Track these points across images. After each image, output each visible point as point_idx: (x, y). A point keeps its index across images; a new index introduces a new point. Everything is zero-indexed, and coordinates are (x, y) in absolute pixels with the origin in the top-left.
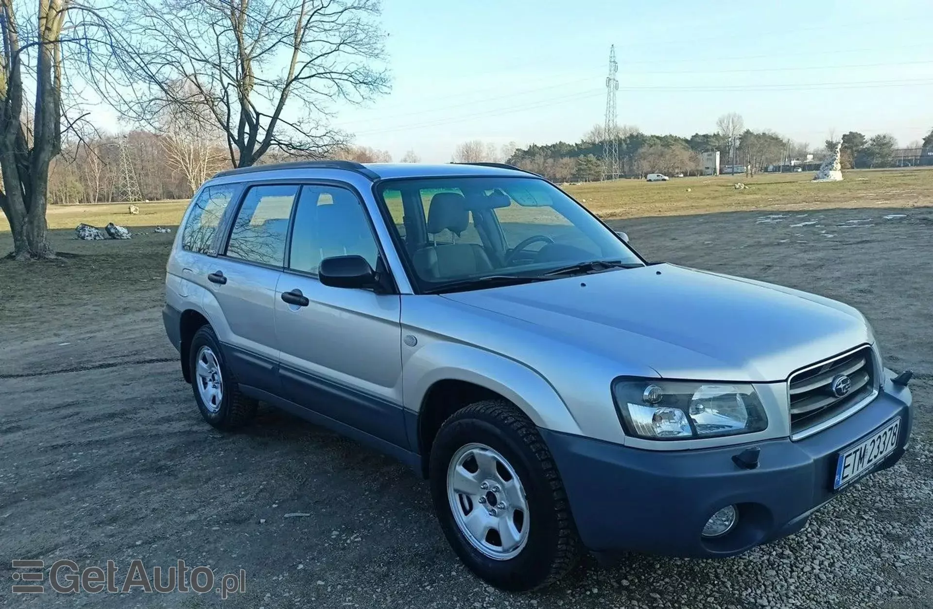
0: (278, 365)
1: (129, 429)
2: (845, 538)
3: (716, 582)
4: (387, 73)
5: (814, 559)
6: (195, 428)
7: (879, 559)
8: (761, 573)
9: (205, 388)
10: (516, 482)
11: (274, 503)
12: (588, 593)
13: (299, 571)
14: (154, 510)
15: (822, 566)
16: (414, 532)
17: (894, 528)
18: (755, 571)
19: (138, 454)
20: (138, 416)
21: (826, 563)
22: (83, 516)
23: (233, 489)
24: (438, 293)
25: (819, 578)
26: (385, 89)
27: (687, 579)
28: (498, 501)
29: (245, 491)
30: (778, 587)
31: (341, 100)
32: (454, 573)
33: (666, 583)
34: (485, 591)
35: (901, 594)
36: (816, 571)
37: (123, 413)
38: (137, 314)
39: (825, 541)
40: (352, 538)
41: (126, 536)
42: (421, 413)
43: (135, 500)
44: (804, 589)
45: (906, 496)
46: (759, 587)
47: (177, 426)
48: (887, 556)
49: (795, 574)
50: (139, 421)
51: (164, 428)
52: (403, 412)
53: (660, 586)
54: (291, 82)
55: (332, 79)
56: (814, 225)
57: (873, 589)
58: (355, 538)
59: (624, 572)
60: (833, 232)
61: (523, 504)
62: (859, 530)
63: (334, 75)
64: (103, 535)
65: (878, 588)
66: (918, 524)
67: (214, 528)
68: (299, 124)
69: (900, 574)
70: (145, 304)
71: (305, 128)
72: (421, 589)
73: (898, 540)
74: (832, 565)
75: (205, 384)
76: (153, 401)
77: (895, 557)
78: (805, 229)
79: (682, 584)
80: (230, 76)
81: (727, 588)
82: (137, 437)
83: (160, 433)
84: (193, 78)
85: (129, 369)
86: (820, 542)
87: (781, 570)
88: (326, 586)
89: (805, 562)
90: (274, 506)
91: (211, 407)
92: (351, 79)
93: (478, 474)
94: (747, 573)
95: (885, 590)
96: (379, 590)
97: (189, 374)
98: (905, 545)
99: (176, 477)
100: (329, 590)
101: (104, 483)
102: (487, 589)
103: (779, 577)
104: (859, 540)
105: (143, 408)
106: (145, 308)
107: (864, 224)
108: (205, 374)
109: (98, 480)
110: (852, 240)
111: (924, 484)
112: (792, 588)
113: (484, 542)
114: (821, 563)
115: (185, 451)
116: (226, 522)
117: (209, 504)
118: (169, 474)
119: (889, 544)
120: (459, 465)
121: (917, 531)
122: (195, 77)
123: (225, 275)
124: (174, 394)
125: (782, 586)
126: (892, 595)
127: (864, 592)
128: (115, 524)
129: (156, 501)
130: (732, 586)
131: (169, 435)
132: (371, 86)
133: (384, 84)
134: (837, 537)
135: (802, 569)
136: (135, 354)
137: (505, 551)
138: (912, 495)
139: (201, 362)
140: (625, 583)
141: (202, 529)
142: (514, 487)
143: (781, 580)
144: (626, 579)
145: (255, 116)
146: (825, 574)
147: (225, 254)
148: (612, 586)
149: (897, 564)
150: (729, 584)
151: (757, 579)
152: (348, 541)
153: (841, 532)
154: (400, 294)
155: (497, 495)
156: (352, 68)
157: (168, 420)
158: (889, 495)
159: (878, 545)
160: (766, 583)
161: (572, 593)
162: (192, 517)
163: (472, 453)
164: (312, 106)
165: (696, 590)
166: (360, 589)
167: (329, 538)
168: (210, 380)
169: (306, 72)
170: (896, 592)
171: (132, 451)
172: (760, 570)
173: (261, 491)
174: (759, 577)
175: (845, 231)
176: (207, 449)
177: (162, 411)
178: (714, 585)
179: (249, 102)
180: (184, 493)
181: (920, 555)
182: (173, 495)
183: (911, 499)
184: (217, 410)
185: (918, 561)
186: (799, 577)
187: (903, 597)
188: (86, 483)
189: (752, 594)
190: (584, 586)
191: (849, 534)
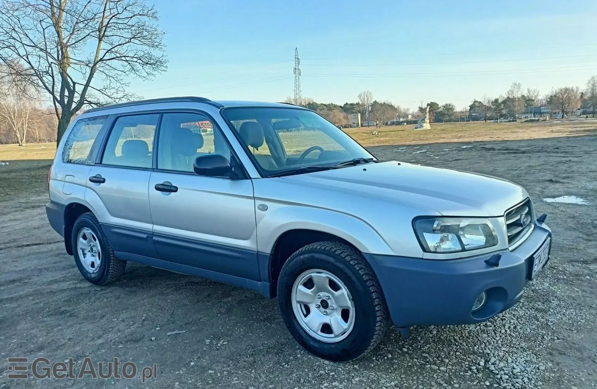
0: (153, 234)
1: (28, 290)
2: (515, 313)
3: (457, 344)
4: (164, 58)
5: (504, 326)
6: (79, 285)
7: (539, 322)
8: (479, 336)
9: (84, 257)
10: (344, 291)
11: (157, 327)
12: (386, 358)
13: (193, 367)
14: (70, 339)
15: (510, 329)
16: (261, 335)
17: (539, 305)
18: (475, 336)
19: (42, 305)
20: (31, 280)
21: (512, 327)
22: (15, 348)
23: (123, 321)
24: (279, 176)
25: (511, 335)
26: (163, 68)
27: (439, 344)
28: (329, 305)
29: (132, 321)
30: (492, 343)
31: (132, 75)
32: (299, 356)
33: (429, 347)
34: (324, 363)
35: (558, 339)
36: (508, 332)
37: (20, 280)
38: (5, 216)
39: (506, 316)
40: (221, 342)
41: (55, 358)
42: (271, 254)
43: (52, 334)
44: (506, 342)
45: (537, 288)
46: (481, 344)
47: (65, 285)
48: (542, 320)
49: (498, 335)
50: (35, 284)
51: (55, 287)
52: (258, 255)
53: (426, 349)
54: (98, 62)
55: (127, 61)
56: (425, 152)
57: (543, 338)
58: (223, 342)
59: (401, 344)
60: (437, 155)
61: (349, 304)
62: (521, 308)
63: (128, 59)
65: (545, 337)
66: (550, 302)
67: (120, 346)
68: (104, 90)
69: (553, 329)
70: (8, 210)
71: (108, 92)
72: (281, 367)
73: (544, 311)
74: (515, 328)
75: (84, 255)
76: (40, 271)
77: (546, 320)
78: (422, 154)
79: (438, 347)
80: (53, 58)
81: (465, 346)
82: (37, 294)
83: (53, 290)
84: (25, 58)
85: (13, 252)
86: (503, 316)
87: (489, 333)
88: (216, 373)
89: (500, 328)
90: (157, 329)
91: (90, 270)
92: (139, 61)
93: (314, 290)
94: (471, 337)
95: (549, 338)
96: (253, 371)
97: (71, 249)
98: (548, 313)
99: (77, 317)
100: (219, 375)
101: (23, 325)
102: (324, 362)
103: (489, 337)
104: (523, 313)
105: (34, 275)
106: (9, 213)
107: (452, 151)
108: (84, 247)
109: (18, 324)
110: (450, 159)
111: (544, 281)
112: (500, 342)
113: (319, 332)
114: (509, 328)
115: (78, 300)
116: (127, 342)
117: (109, 332)
118: (71, 316)
119: (540, 314)
120: (301, 285)
121: (552, 306)
122: (27, 58)
123: (103, 177)
124: (55, 265)
125: (494, 342)
126: (554, 340)
127: (539, 340)
128: (43, 351)
129: (69, 333)
130: (467, 345)
131: (62, 291)
132: (153, 66)
133: (162, 65)
134: (511, 313)
135: (500, 332)
136: (13, 242)
137: (336, 336)
138: (540, 288)
139: (81, 239)
140: (405, 350)
141: (111, 348)
142: (343, 294)
143: (492, 339)
144: (405, 347)
145: (72, 84)
146: (513, 333)
147: (101, 163)
148: (398, 353)
149: (550, 324)
150: (465, 344)
151: (478, 340)
152: (219, 345)
153: (512, 310)
155: (329, 301)
156: (140, 54)
157: (56, 282)
158: (528, 289)
159: (534, 315)
160: (484, 341)
161: (376, 359)
162: (101, 341)
163: (311, 276)
164: (111, 79)
165: (447, 349)
166: (240, 372)
167: (205, 344)
168: (89, 251)
169: (108, 56)
170: (556, 338)
171: (37, 303)
172: (478, 335)
173: (144, 320)
174: (479, 338)
175: (444, 155)
176: (93, 298)
177: (49, 276)
178: (457, 346)
179: (68, 75)
180: (87, 327)
181: (558, 318)
182: (80, 328)
183: (540, 289)
184: (96, 272)
185: (559, 321)
186: (501, 336)
187: (560, 340)
188: (8, 326)
189: (480, 348)
190: (382, 355)
191: (517, 311)
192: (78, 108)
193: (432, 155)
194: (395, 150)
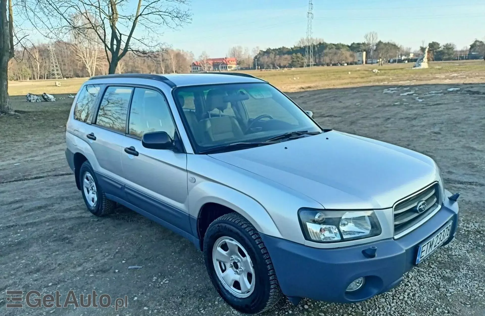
0: (124, 186)
1: (49, 216)
2: (421, 279)
3: (354, 306)
4: (190, 12)
5: (405, 292)
6: (83, 215)
7: (439, 292)
8: (377, 300)
9: (88, 193)
10: (248, 258)
11: (124, 260)
12: (287, 313)
13: (135, 301)
14: (60, 264)
15: (409, 296)
16: (197, 277)
17: (447, 273)
18: (374, 300)
19: (53, 230)
20: (53, 207)
21: (411, 294)
22: (22, 268)
23: (102, 252)
24: (207, 153)
25: (407, 303)
26: (189, 20)
27: (339, 304)
28: (239, 266)
29: (108, 253)
30: (386, 309)
31: (165, 26)
32: (216, 303)
33: (328, 307)
34: (233, 313)
35: (449, 313)
36: (406, 299)
37: (46, 206)
38: (57, 146)
39: (411, 281)
40: (164, 281)
41: (44, 280)
42: (198, 218)
43: (50, 258)
44: (399, 310)
45: (453, 254)
46: (376, 309)
47: (75, 214)
48: (443, 290)
49: (395, 301)
50: (55, 211)
51: (67, 215)
52: (189, 217)
53: (324, 309)
54: (139, 16)
55: (160, 15)
56: (412, 94)
57: (435, 310)
58: (166, 281)
59: (306, 300)
60: (422, 98)
61: (252, 270)
62: (429, 274)
63: (161, 13)
64: (31, 280)
65: (437, 309)
66: (459, 271)
67: (91, 275)
68: (142, 40)
69: (449, 300)
70: (60, 141)
71: (146, 42)
72: (198, 312)
73: (449, 280)
74: (414, 295)
76: (62, 199)
77: (447, 290)
78: (408, 96)
79: (336, 307)
80: (105, 13)
81: (359, 310)
82: (53, 220)
83: (65, 218)
85: (51, 180)
86: (408, 282)
87: (387, 299)
88: (148, 310)
89: (400, 294)
90: (123, 262)
91: (92, 204)
92: (170, 15)
93: (228, 252)
94: (370, 300)
95: (441, 310)
96: (176, 313)
97: (80, 185)
98: (452, 283)
99: (72, 244)
100: (150, 312)
101: (35, 248)
102: (234, 312)
103: (386, 303)
104: (428, 280)
105: (57, 203)
106: (61, 143)
107: (438, 93)
108: (88, 187)
109: (31, 247)
110: (431, 103)
111: (463, 246)
112: (393, 309)
113: (232, 287)
114: (409, 294)
115: (78, 229)
116: (97, 271)
117: (89, 261)
118: (69, 243)
119: (444, 282)
120: (219, 247)
121: (458, 275)
122: (86, 14)
123: (95, 135)
124: (74, 194)
125: (388, 308)
126: (444, 313)
127: (430, 311)
128: (38, 273)
129: (61, 259)
130: (362, 308)
131: (70, 219)
132: (181, 19)
133: (188, 17)
134: (417, 279)
135: (399, 298)
136: (54, 171)
137: (242, 293)
138: (457, 253)
139: (85, 180)
140: (306, 307)
141: (84, 276)
142: (247, 261)
143: (387, 304)
144: (307, 304)
145: (119, 35)
146: (410, 300)
147: (95, 123)
148: (300, 309)
149: (448, 295)
150: (360, 307)
151: (375, 304)
152: (162, 283)
153: (419, 276)
154: (186, 153)
155: (239, 264)
156: (170, 9)
157: (70, 210)
158: (445, 253)
159: (438, 283)
160: (379, 306)
161: (278, 313)
162: (80, 269)
163: (225, 241)
164: (149, 29)
165: (343, 311)
166: (166, 312)
167: (151, 281)
168: (91, 190)
169: (146, 12)
170: (446, 311)
171: (50, 229)
172: (377, 299)
173: (117, 253)
174: (376, 303)
175: (428, 97)
176: (89, 228)
177: (67, 205)
178: (353, 308)
179: (116, 28)
180: (77, 254)
181: (459, 289)
182: (70, 255)
183: (456, 255)
184: (95, 206)
185: (459, 293)
186: (397, 303)
187: (449, 314)
188: (24, 248)
189: (372, 313)
190: (284, 309)
191: (423, 277)
192: (123, 54)
193: (417, 98)
194: (385, 91)
